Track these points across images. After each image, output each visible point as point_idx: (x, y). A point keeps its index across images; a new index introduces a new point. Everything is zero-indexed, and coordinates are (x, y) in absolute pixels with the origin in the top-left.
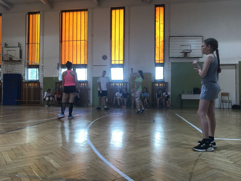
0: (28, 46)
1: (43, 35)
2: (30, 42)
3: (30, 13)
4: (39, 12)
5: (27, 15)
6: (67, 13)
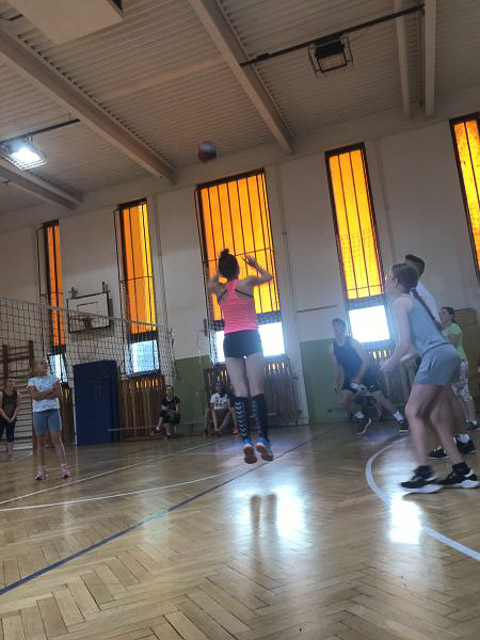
0: (127, 287)
1: (160, 255)
2: (130, 276)
3: (122, 207)
4: (144, 200)
5: (117, 212)
6: (213, 189)
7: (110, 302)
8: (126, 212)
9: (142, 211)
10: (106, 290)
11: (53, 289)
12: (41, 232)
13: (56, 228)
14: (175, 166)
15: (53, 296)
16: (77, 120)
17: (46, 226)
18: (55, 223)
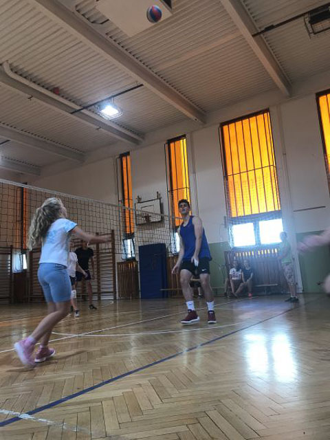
0: (173, 195)
1: (194, 172)
3: (170, 142)
4: (184, 136)
5: (167, 145)
6: (232, 126)
7: (161, 205)
8: (172, 145)
9: (183, 143)
10: (159, 198)
11: (126, 197)
12: (119, 160)
13: (128, 157)
14: (205, 112)
15: (126, 201)
16: (142, 85)
17: (122, 156)
18: (127, 154)
